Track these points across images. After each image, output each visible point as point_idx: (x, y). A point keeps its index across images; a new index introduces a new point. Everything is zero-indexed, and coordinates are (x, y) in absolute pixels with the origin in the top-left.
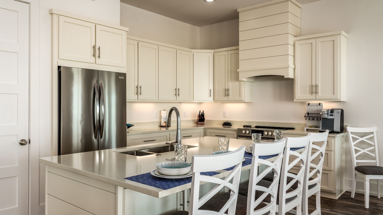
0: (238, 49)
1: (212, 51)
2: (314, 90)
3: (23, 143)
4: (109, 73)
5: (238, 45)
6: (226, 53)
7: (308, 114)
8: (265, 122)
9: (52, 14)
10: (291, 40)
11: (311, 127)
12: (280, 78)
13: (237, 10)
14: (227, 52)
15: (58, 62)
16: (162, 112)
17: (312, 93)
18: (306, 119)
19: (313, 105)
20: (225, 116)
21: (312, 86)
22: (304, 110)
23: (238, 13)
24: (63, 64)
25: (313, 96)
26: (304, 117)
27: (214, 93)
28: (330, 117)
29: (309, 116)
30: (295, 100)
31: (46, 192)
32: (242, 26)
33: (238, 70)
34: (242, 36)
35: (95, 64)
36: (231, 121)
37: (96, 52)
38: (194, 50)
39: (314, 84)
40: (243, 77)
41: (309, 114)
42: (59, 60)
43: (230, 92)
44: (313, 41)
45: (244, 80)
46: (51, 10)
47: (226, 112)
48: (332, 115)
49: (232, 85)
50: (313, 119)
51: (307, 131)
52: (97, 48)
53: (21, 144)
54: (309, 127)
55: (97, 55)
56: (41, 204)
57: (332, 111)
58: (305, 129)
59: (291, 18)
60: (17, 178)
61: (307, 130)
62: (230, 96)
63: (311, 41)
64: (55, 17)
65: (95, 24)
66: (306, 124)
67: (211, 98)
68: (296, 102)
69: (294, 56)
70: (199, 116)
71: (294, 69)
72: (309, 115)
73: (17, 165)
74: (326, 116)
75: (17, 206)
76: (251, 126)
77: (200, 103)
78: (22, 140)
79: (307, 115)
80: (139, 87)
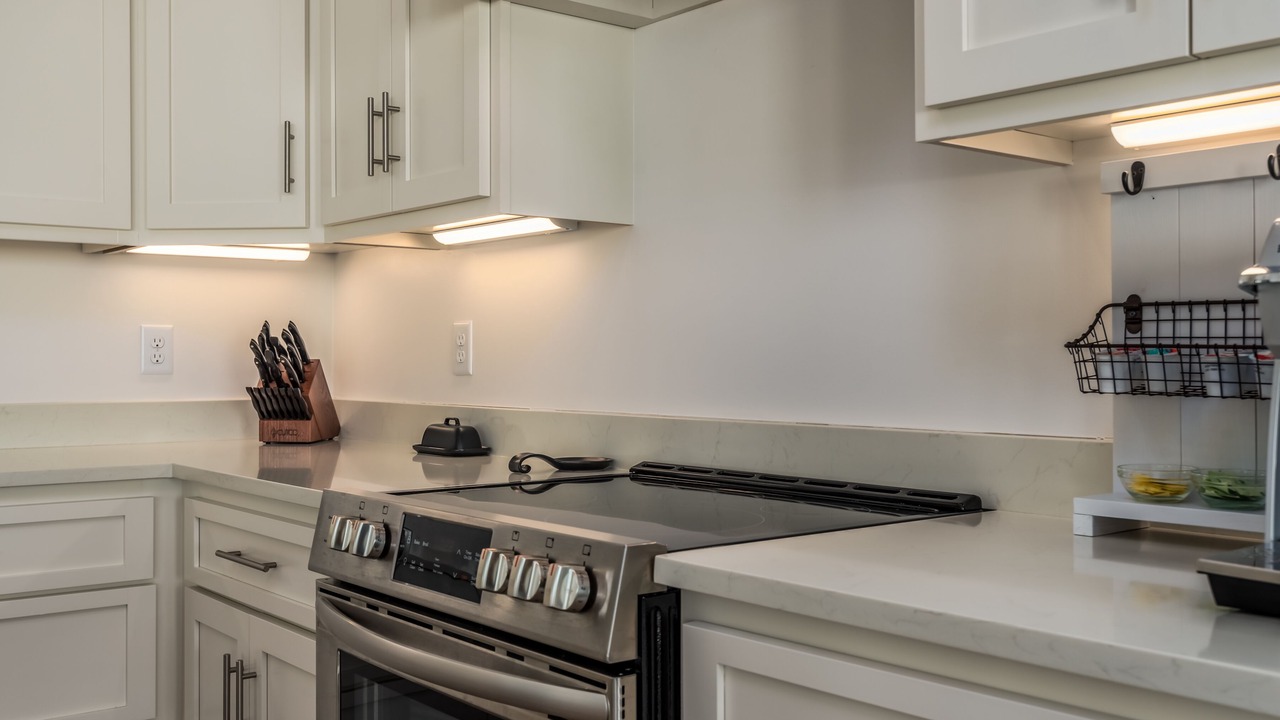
7: (1133, 311)
8: (720, 427)
11: (1163, 493)
18: (1088, 384)
20: (459, 368)
26: (1067, 358)
27: (307, 160)
29: (1146, 340)
36: (485, 412)
41: (1149, 313)
43: (405, 132)
47: (465, 329)
50: (1191, 389)
51: (1100, 553)
54: (1136, 497)
58: (1083, 514)
62: (407, 168)
66: (1105, 450)
67: (295, 206)
72: (1149, 330)
76: (606, 464)
79: (1112, 329)
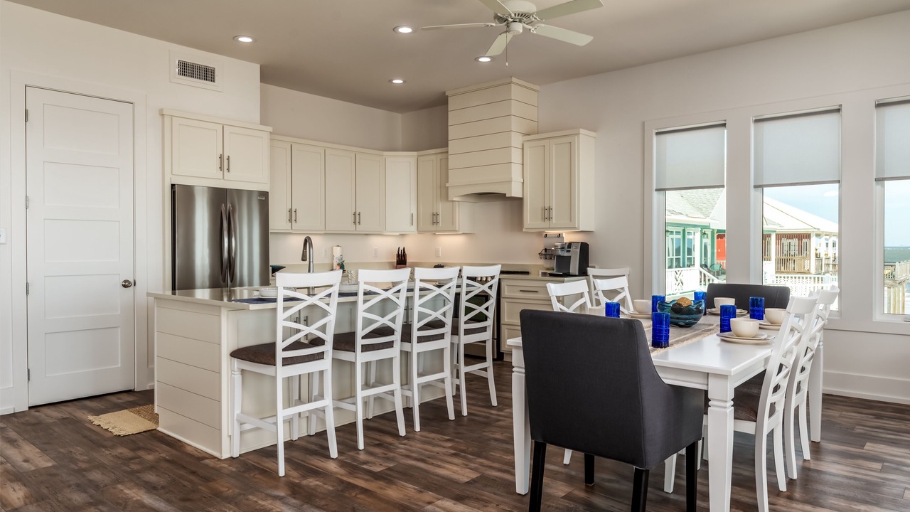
0: (447, 152)
1: (415, 153)
2: (547, 214)
3: (126, 285)
4: (250, 192)
5: (447, 146)
6: (433, 157)
7: (546, 250)
9: (163, 115)
10: (517, 140)
11: (548, 269)
12: (500, 197)
13: (445, 93)
14: (435, 156)
15: (171, 179)
16: (334, 248)
17: (544, 219)
18: (541, 258)
19: (552, 237)
20: (438, 257)
21: (544, 209)
22: (540, 245)
23: (447, 96)
24: (179, 181)
25: (546, 224)
26: (541, 255)
27: (417, 220)
28: (566, 254)
29: (547, 254)
30: (524, 230)
31: (156, 330)
32: (453, 118)
33: (447, 185)
34: (453, 132)
35: (223, 181)
36: (445, 263)
37: (224, 163)
38: (386, 153)
39: (547, 207)
40: (454, 195)
42: (172, 176)
43: (440, 219)
44: (545, 142)
45: (455, 199)
46: (161, 110)
47: (439, 248)
48: (569, 251)
49: (441, 208)
50: (551, 258)
51: (542, 276)
52: (226, 157)
53: (124, 286)
54: (546, 270)
55: (226, 167)
56: (150, 366)
57: (570, 245)
59: (515, 108)
60: (119, 329)
61: (544, 274)
62: (441, 224)
63: (542, 143)
64: (167, 120)
65: (221, 126)
66: (541, 266)
67: (414, 228)
68: (525, 232)
69: (523, 164)
70: (398, 255)
71: (523, 183)
72: (546, 252)
73: (119, 313)
74: (560, 253)
75: (120, 365)
77: (402, 235)
78: (125, 281)
79: (543, 252)
80: (293, 211)
